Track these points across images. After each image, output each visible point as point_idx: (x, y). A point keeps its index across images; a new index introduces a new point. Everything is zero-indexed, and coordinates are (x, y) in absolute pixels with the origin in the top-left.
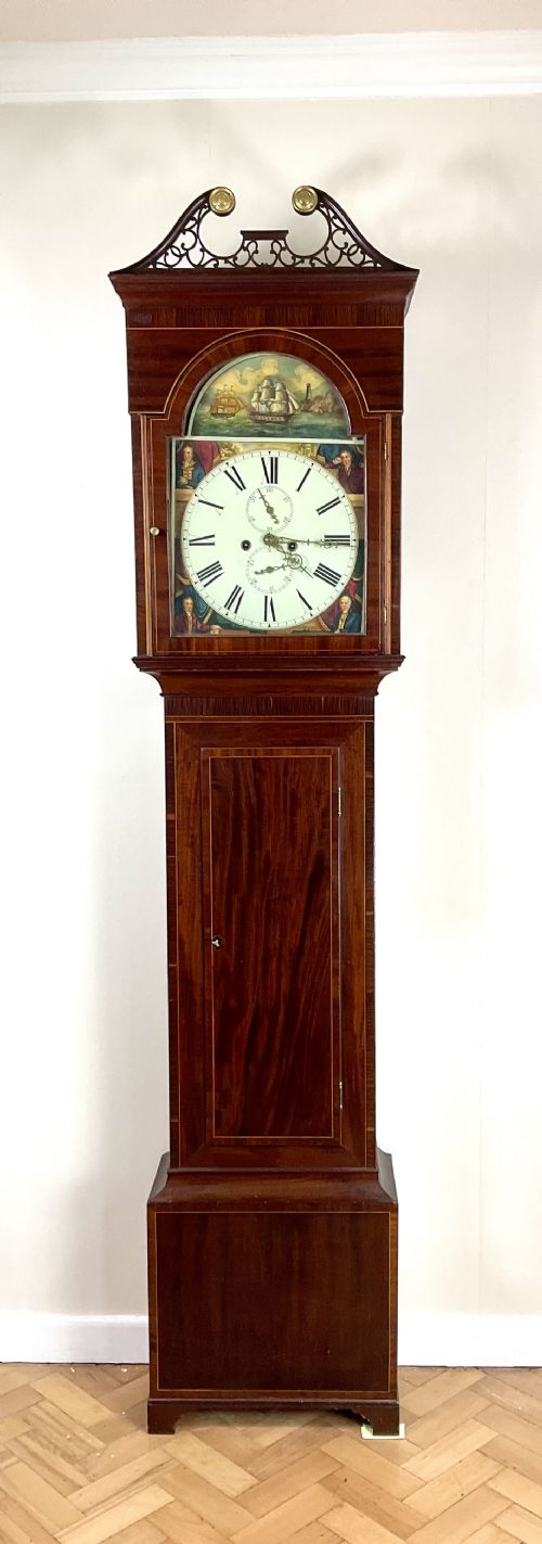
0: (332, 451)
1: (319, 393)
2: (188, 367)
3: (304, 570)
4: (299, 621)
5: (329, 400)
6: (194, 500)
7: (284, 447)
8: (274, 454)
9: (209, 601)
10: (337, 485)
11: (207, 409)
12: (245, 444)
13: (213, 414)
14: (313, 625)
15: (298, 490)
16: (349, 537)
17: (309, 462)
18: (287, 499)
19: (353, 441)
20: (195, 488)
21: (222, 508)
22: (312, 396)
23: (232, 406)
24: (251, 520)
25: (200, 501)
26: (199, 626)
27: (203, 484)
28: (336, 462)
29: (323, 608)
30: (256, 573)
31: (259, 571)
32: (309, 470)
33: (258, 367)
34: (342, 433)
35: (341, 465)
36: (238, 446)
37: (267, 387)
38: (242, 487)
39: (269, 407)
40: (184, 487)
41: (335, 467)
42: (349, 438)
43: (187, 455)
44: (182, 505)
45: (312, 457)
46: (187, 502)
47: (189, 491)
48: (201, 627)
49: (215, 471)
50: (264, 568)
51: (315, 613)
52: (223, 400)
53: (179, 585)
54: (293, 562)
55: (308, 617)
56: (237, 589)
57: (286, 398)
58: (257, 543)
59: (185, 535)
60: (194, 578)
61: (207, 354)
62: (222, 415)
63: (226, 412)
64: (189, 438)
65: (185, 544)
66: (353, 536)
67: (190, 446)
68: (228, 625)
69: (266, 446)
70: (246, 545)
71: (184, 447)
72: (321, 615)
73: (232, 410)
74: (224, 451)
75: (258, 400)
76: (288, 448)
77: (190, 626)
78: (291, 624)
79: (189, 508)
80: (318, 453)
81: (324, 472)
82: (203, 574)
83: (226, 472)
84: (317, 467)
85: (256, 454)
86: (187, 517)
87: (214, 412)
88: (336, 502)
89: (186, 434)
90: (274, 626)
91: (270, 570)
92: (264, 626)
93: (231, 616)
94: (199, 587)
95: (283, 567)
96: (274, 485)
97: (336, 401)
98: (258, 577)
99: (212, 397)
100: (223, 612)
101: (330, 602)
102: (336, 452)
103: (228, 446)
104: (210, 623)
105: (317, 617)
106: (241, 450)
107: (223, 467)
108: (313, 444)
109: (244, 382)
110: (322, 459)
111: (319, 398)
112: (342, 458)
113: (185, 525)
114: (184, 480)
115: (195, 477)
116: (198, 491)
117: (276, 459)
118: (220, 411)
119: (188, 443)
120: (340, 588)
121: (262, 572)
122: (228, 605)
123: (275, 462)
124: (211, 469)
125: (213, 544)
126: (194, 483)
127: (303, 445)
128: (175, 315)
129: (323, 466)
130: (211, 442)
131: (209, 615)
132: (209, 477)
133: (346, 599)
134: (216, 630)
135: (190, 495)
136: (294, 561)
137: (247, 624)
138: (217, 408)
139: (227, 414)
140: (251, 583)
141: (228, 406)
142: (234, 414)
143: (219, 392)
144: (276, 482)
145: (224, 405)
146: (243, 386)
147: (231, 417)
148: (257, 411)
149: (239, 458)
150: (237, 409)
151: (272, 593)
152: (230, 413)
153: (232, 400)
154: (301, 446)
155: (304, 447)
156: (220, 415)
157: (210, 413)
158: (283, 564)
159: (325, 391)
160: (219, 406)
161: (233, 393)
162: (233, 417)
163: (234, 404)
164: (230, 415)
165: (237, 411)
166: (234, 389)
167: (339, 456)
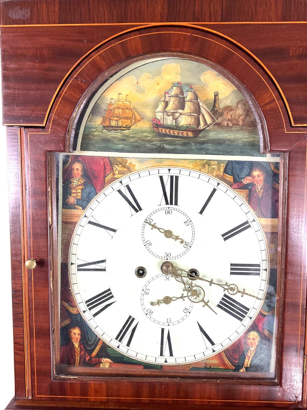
0: (241, 169)
1: (228, 103)
3: (206, 304)
4: (200, 357)
5: (240, 111)
6: (83, 221)
7: (185, 164)
8: (175, 172)
9: (98, 332)
10: (246, 207)
11: (98, 121)
12: (141, 161)
13: (104, 127)
14: (216, 362)
15: (201, 212)
16: (259, 265)
17: (214, 182)
18: (188, 222)
19: (268, 158)
20: (84, 208)
21: (114, 231)
22: (222, 105)
23: (127, 118)
24: (147, 244)
25: (90, 222)
26: (87, 359)
27: (93, 204)
28: (246, 181)
29: (227, 344)
30: (152, 304)
31: (155, 300)
32: (214, 190)
33: (158, 73)
35: (252, 184)
36: (134, 162)
38: (137, 208)
39: (176, 119)
40: (72, 207)
41: (244, 187)
42: (263, 154)
43: (75, 171)
44: (70, 226)
45: (217, 176)
46: (76, 223)
47: (78, 211)
48: (91, 359)
49: (108, 190)
50: (161, 298)
51: (218, 348)
52: (117, 111)
53: (66, 314)
54: (193, 292)
55: (209, 353)
56: (130, 320)
57: (197, 111)
58: (153, 269)
59: (73, 259)
60: (82, 307)
61: (95, 56)
62: (116, 128)
63: (120, 124)
64: (78, 152)
65: (73, 269)
66: (265, 265)
67: (79, 162)
68: (120, 359)
69: (166, 163)
70: (141, 272)
71: (73, 163)
72: (225, 351)
73: (128, 122)
74: (118, 168)
75: (164, 112)
76: (191, 166)
77: (78, 359)
78: (190, 360)
79: (78, 230)
80: (225, 171)
81: (231, 193)
82: (92, 303)
83: (119, 191)
84: (223, 187)
85: (154, 172)
86: (75, 239)
87: (107, 124)
88: (244, 226)
89: (75, 149)
90: (171, 361)
91: (167, 300)
92: (160, 361)
93: (123, 349)
94: (87, 316)
95: (182, 297)
96: (173, 206)
97: (248, 112)
98: (154, 308)
99: (104, 107)
100: (114, 344)
101: (235, 338)
102: (246, 171)
103: (123, 163)
104: (100, 355)
105: (220, 355)
106: (138, 166)
107: (116, 185)
108: (219, 162)
109: (141, 91)
110: (230, 178)
111: (228, 108)
112: (254, 177)
113: (74, 249)
114: (72, 200)
115: (85, 195)
116: (88, 212)
117: (177, 178)
118: (113, 123)
119: (76, 158)
120: (248, 322)
121: (159, 302)
122: (120, 337)
123: (174, 180)
124: (103, 186)
125: (104, 270)
126: (84, 202)
127: (208, 163)
128: (57, 9)
129: (231, 186)
130: (103, 158)
131: (98, 348)
132: (100, 197)
133: (254, 334)
134: (106, 364)
135: (79, 216)
136: (195, 293)
137: (141, 358)
138: (110, 120)
139: (121, 127)
140: (146, 314)
141: (122, 118)
142: (130, 127)
143: (113, 101)
144: (176, 204)
145: (118, 117)
146: (140, 96)
147: (126, 130)
148: (162, 122)
149: (134, 176)
150: (133, 121)
151: (169, 325)
152: (124, 126)
153: (127, 111)
154: (206, 164)
155: (209, 165)
156: (113, 128)
157: (102, 126)
158: (183, 294)
159: (235, 101)
160: (112, 118)
161: (128, 103)
162: (129, 130)
163: (130, 116)
164: (124, 127)
165: (133, 123)
166: (129, 98)
167: (249, 175)
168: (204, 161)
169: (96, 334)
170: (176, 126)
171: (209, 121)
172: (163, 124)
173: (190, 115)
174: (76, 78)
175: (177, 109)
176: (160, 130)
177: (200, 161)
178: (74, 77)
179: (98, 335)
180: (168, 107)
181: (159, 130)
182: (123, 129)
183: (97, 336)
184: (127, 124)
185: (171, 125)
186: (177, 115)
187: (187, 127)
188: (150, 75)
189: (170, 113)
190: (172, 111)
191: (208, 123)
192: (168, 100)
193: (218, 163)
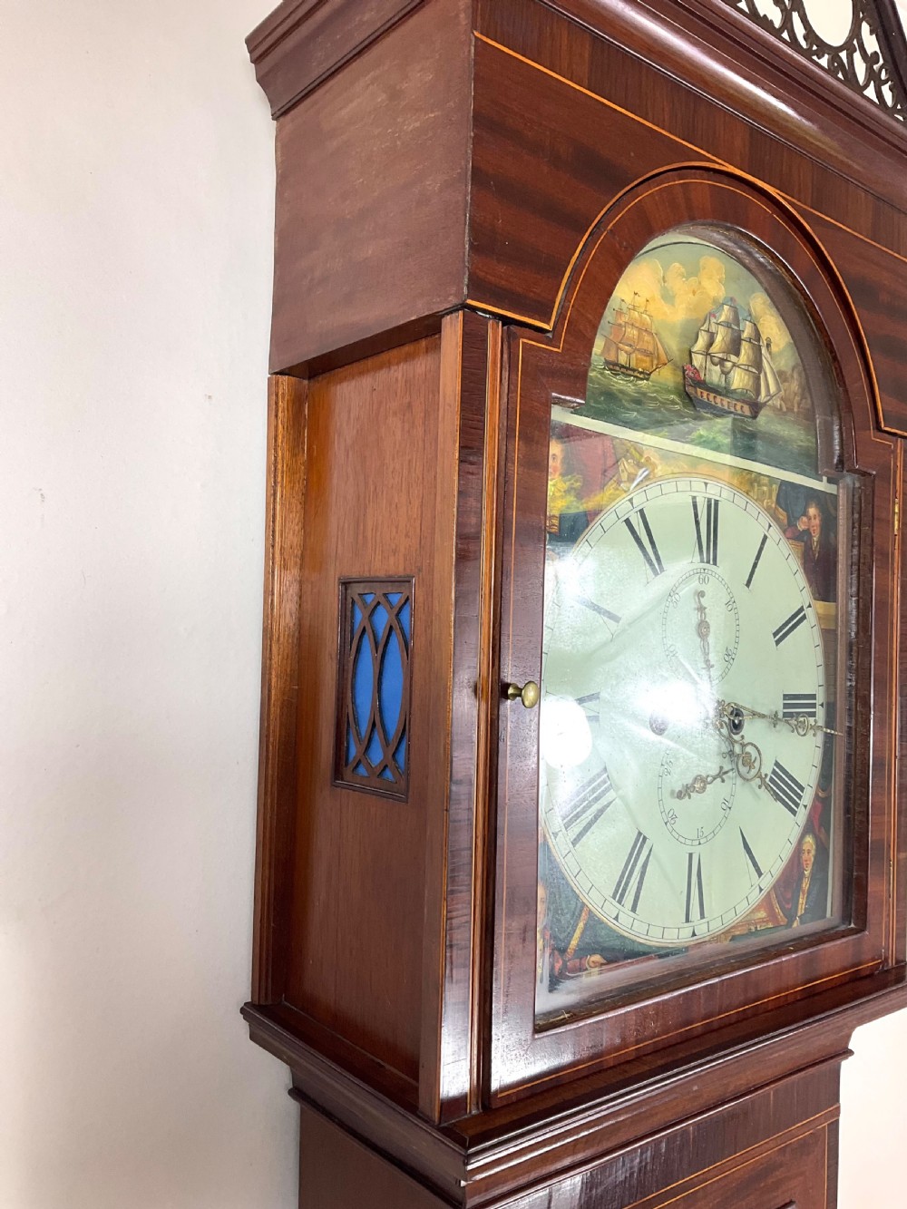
0: (796, 501)
2: (609, 212)
4: (741, 910)
7: (727, 475)
8: (713, 491)
9: (580, 886)
12: (665, 456)
13: (608, 363)
14: (762, 914)
15: (748, 584)
16: (813, 697)
17: (764, 522)
18: (730, 603)
19: (824, 485)
21: (616, 619)
23: (644, 352)
27: (581, 549)
28: (801, 526)
29: (777, 870)
30: (679, 795)
31: (681, 786)
32: (765, 538)
33: (693, 271)
34: (809, 463)
35: (807, 532)
37: (727, 325)
38: (657, 566)
39: (726, 373)
41: (798, 537)
42: (821, 476)
45: (769, 511)
48: (564, 966)
49: (605, 520)
50: (690, 782)
51: (767, 882)
52: (630, 332)
55: (754, 898)
56: (639, 842)
57: (758, 363)
61: (644, 195)
62: (626, 371)
63: (633, 363)
66: (820, 699)
68: (618, 950)
69: (702, 468)
72: (774, 886)
73: (646, 363)
74: (626, 466)
75: (707, 354)
76: (736, 481)
78: (730, 919)
80: (778, 501)
81: (785, 546)
83: (628, 522)
84: (775, 532)
85: (684, 485)
87: (612, 358)
88: (799, 617)
90: (702, 930)
91: (700, 784)
92: (685, 935)
93: (624, 923)
95: (721, 774)
96: (710, 567)
98: (678, 806)
99: (608, 315)
101: (787, 853)
102: (802, 503)
105: (768, 894)
109: (668, 297)
110: (782, 515)
112: (810, 518)
115: (566, 525)
117: (716, 504)
118: (624, 358)
120: (801, 816)
121: (688, 791)
123: (712, 511)
124: (598, 509)
129: (784, 531)
131: (579, 929)
132: (593, 533)
133: (808, 842)
134: (592, 968)
137: (653, 936)
138: (618, 349)
139: (634, 370)
140: (666, 823)
141: (638, 350)
142: (649, 375)
143: (624, 307)
144: (715, 563)
145: (631, 346)
146: (666, 308)
147: (642, 379)
148: (702, 377)
149: (653, 490)
150: (655, 362)
151: (700, 844)
152: (640, 370)
153: (647, 338)
154: (755, 480)
155: (759, 485)
156: (622, 370)
157: (603, 359)
158: (721, 768)
159: (791, 363)
160: (621, 345)
161: (648, 318)
162: (647, 379)
163: (651, 349)
164: (641, 373)
165: (654, 367)
166: (651, 308)
167: (805, 514)
168: (753, 475)
169: (577, 891)
170: (725, 388)
171: (773, 389)
172: (704, 381)
173: (747, 370)
174: (611, 230)
175: (728, 352)
176: (699, 394)
177: (747, 474)
178: (609, 227)
179: (581, 896)
180: (714, 345)
181: (696, 392)
182: (638, 375)
183: (577, 897)
184: (644, 365)
185: (718, 386)
186: (729, 365)
187: (742, 394)
188: (683, 270)
189: (716, 360)
190: (720, 355)
191: (771, 392)
192: (714, 331)
193: (770, 481)
